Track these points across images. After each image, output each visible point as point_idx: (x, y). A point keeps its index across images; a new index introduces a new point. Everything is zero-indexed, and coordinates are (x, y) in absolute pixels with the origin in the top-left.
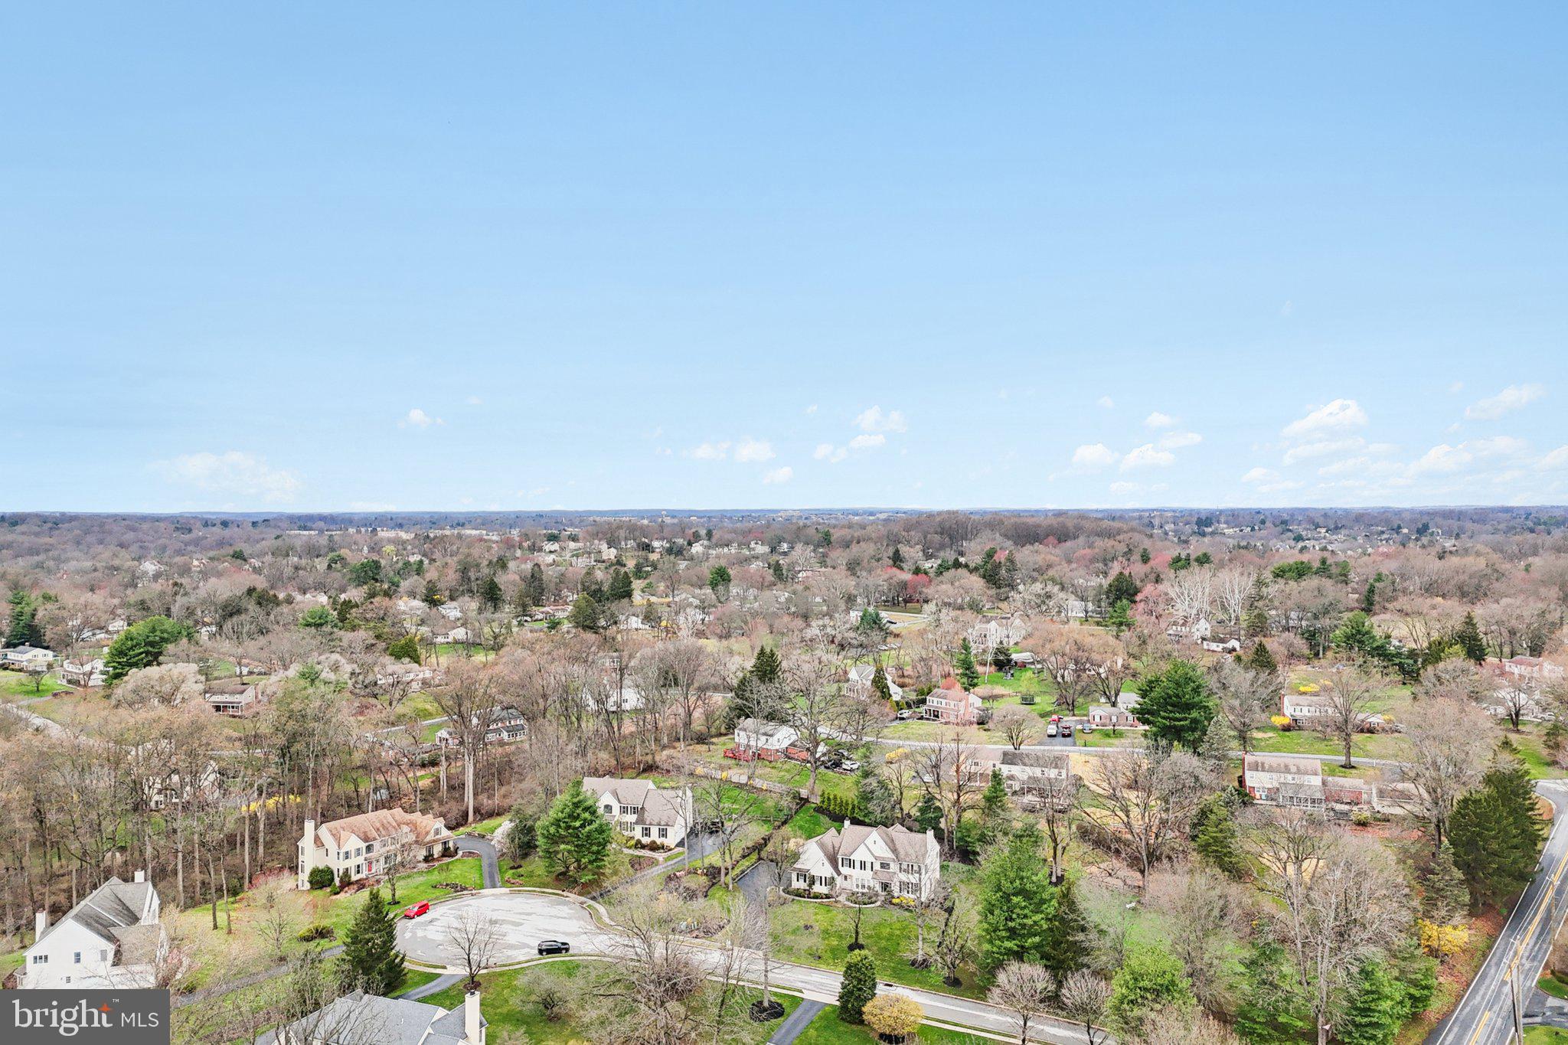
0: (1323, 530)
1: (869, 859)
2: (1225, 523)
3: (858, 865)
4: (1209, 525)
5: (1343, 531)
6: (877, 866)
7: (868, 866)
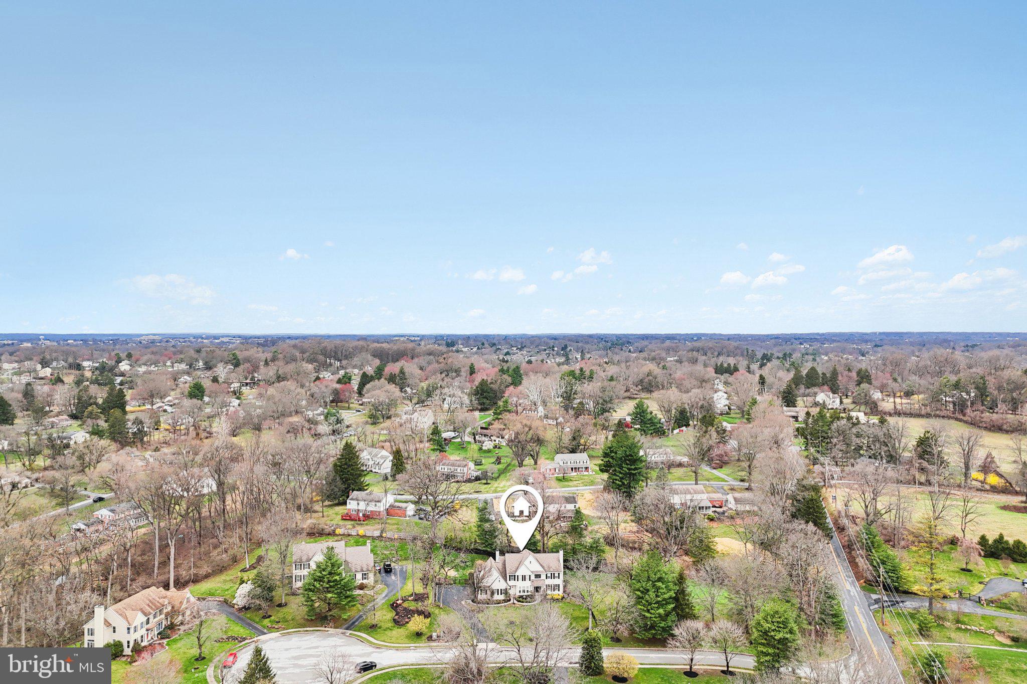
0: (515, 349)
1: (527, 573)
2: (461, 344)
3: (520, 578)
4: (453, 345)
5: (525, 349)
6: (533, 577)
7: (527, 578)
